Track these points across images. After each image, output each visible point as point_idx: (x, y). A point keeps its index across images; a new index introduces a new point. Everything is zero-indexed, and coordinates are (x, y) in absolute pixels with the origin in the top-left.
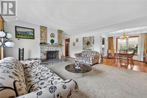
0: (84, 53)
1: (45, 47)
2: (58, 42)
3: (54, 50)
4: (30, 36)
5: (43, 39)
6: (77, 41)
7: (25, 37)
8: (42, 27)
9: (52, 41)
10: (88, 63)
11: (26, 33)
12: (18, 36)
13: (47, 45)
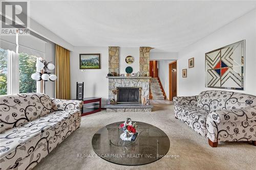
0: (204, 98)
1: (115, 80)
2: (140, 70)
3: (132, 85)
4: (95, 65)
5: (113, 67)
6: (191, 64)
7: (89, 67)
8: (111, 49)
9: (129, 70)
10: (200, 131)
11: (91, 61)
12: (82, 66)
13: (119, 77)
